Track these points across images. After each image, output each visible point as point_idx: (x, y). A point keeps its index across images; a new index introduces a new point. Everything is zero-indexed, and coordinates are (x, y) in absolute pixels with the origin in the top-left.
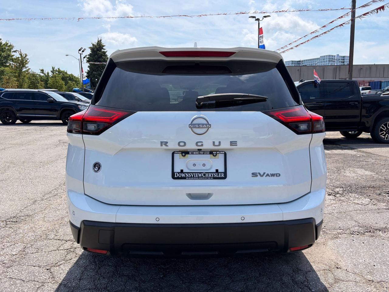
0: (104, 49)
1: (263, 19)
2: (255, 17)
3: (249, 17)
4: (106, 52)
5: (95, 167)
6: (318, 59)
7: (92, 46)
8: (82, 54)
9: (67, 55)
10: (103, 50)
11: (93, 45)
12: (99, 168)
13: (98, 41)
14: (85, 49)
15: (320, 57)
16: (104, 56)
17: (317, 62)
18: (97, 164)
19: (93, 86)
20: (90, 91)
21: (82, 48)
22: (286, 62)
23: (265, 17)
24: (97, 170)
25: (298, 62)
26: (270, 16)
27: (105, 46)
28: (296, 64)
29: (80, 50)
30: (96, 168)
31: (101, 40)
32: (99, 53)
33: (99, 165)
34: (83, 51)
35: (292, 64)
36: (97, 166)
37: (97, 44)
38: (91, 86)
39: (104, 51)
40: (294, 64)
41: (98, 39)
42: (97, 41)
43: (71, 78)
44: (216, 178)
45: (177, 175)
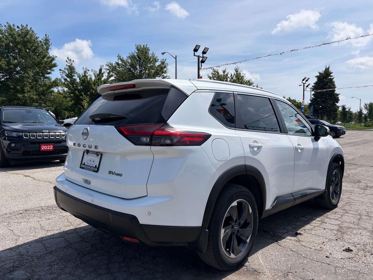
0: (332, 76)
4: (333, 79)
7: (319, 75)
8: (306, 83)
9: (301, 85)
10: (329, 77)
11: (320, 73)
13: (326, 69)
14: (309, 79)
16: (330, 83)
19: (315, 113)
20: (311, 117)
21: (305, 78)
27: (332, 73)
29: (303, 80)
31: (329, 68)
32: (325, 81)
34: (307, 81)
37: (324, 72)
38: (314, 113)
39: (331, 78)
41: (326, 67)
42: (324, 70)
43: (299, 105)
44: (94, 171)
45: (82, 166)
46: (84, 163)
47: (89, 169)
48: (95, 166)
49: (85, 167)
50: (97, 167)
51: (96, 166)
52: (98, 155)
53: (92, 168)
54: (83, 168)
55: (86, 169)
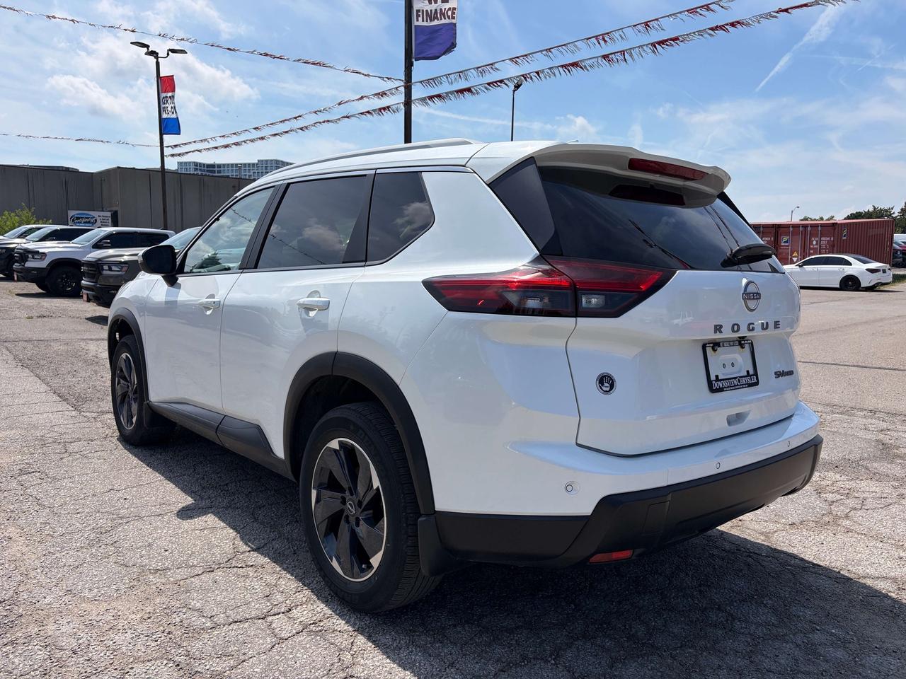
1: (168, 54)
2: (147, 46)
3: (131, 43)
5: (603, 385)
6: (253, 164)
12: (612, 386)
15: (258, 161)
17: (252, 172)
18: (605, 376)
22: (182, 163)
23: (174, 51)
24: (608, 389)
25: (209, 166)
26: (186, 53)
28: (204, 171)
30: (606, 384)
33: (611, 379)
35: (196, 169)
36: (606, 382)
40: (201, 170)
44: (750, 385)
45: (716, 385)
46: (717, 376)
47: (738, 385)
48: (746, 374)
49: (725, 384)
50: (751, 372)
51: (748, 372)
52: (742, 346)
53: (743, 381)
54: (721, 390)
55: (730, 388)
